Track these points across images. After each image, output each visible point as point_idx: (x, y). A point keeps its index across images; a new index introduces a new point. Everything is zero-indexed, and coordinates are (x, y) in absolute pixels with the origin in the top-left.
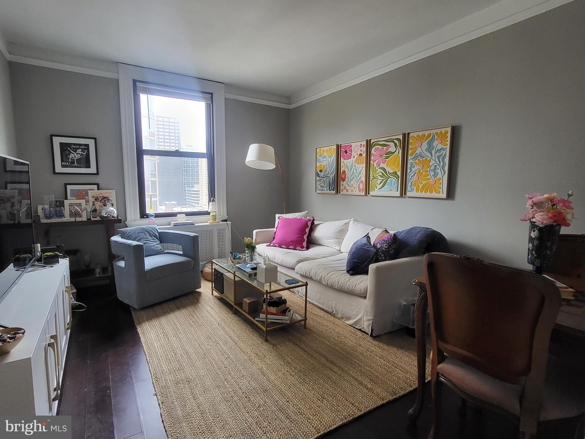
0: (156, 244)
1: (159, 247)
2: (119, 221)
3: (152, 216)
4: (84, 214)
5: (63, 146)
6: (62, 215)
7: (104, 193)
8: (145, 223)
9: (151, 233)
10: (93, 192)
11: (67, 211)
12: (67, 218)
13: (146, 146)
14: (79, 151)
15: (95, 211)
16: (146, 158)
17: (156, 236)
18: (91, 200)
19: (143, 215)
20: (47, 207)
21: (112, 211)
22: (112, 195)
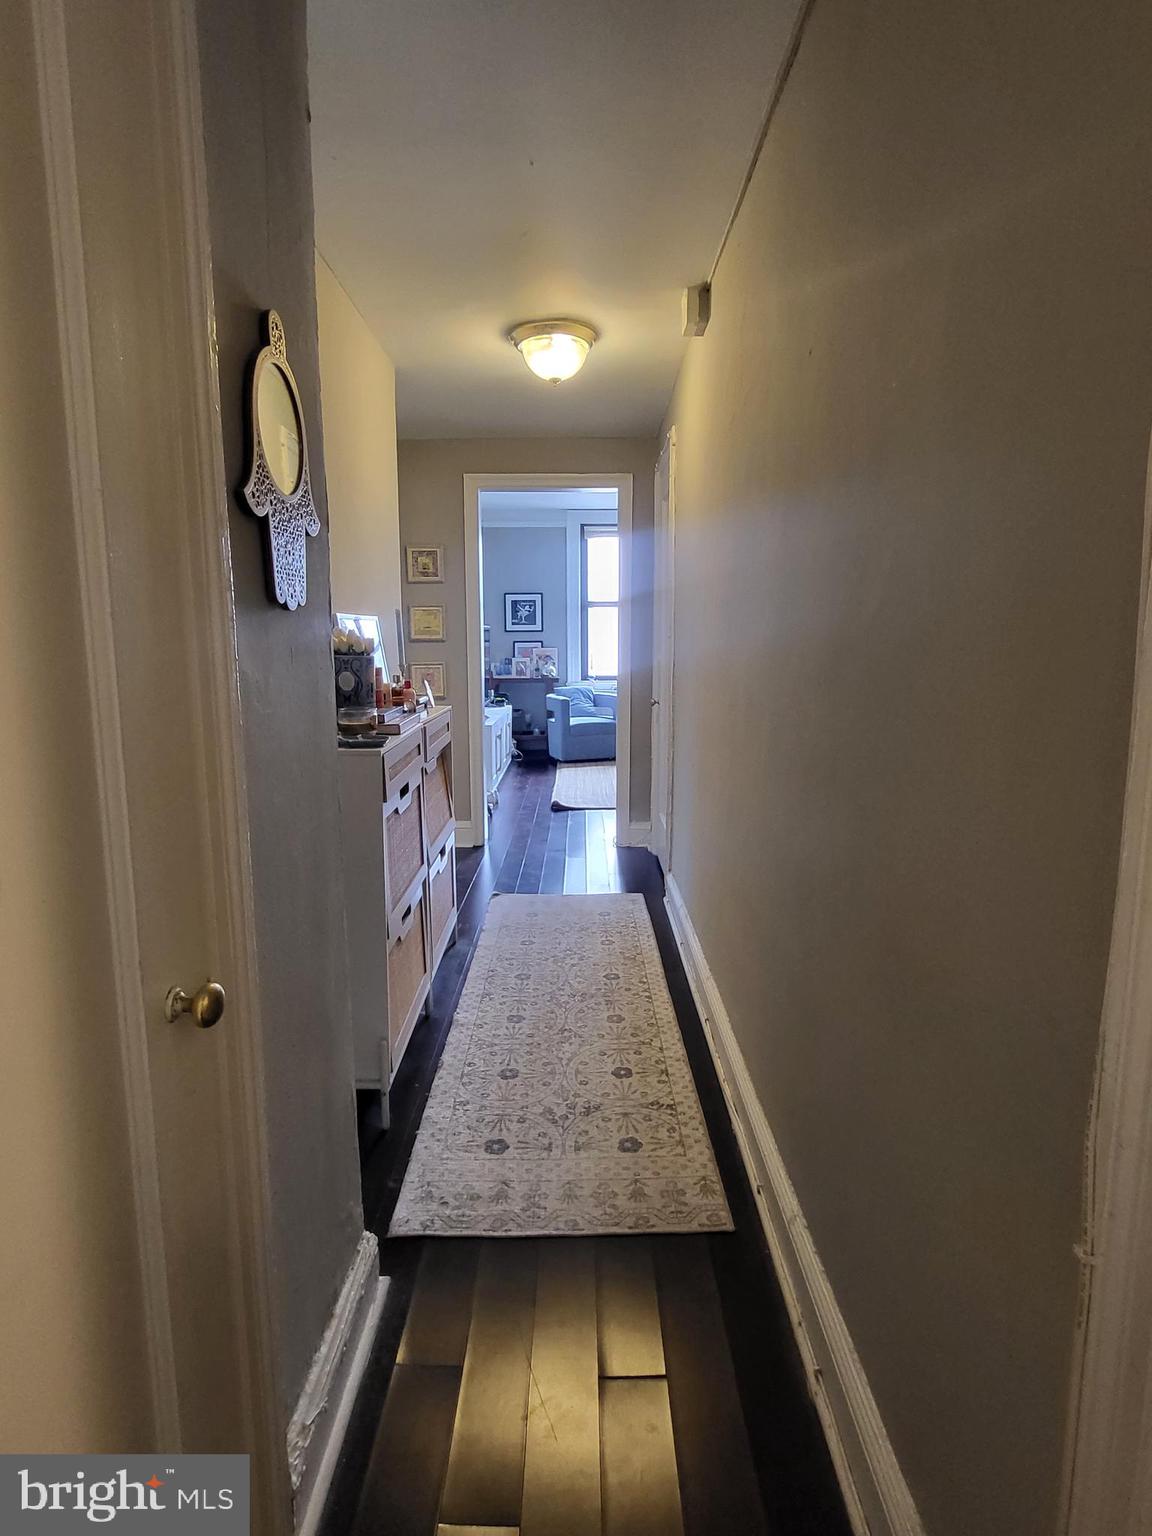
0: (588, 706)
1: (593, 709)
2: (557, 680)
3: (592, 677)
4: (528, 672)
5: (515, 603)
6: (510, 673)
7: (547, 651)
8: (583, 685)
9: (585, 694)
10: (537, 650)
11: (514, 671)
12: (514, 676)
13: (591, 598)
14: (527, 608)
15: (537, 670)
16: (591, 610)
17: (590, 698)
18: (535, 658)
19: (585, 677)
20: (498, 664)
21: (552, 670)
22: (553, 652)
